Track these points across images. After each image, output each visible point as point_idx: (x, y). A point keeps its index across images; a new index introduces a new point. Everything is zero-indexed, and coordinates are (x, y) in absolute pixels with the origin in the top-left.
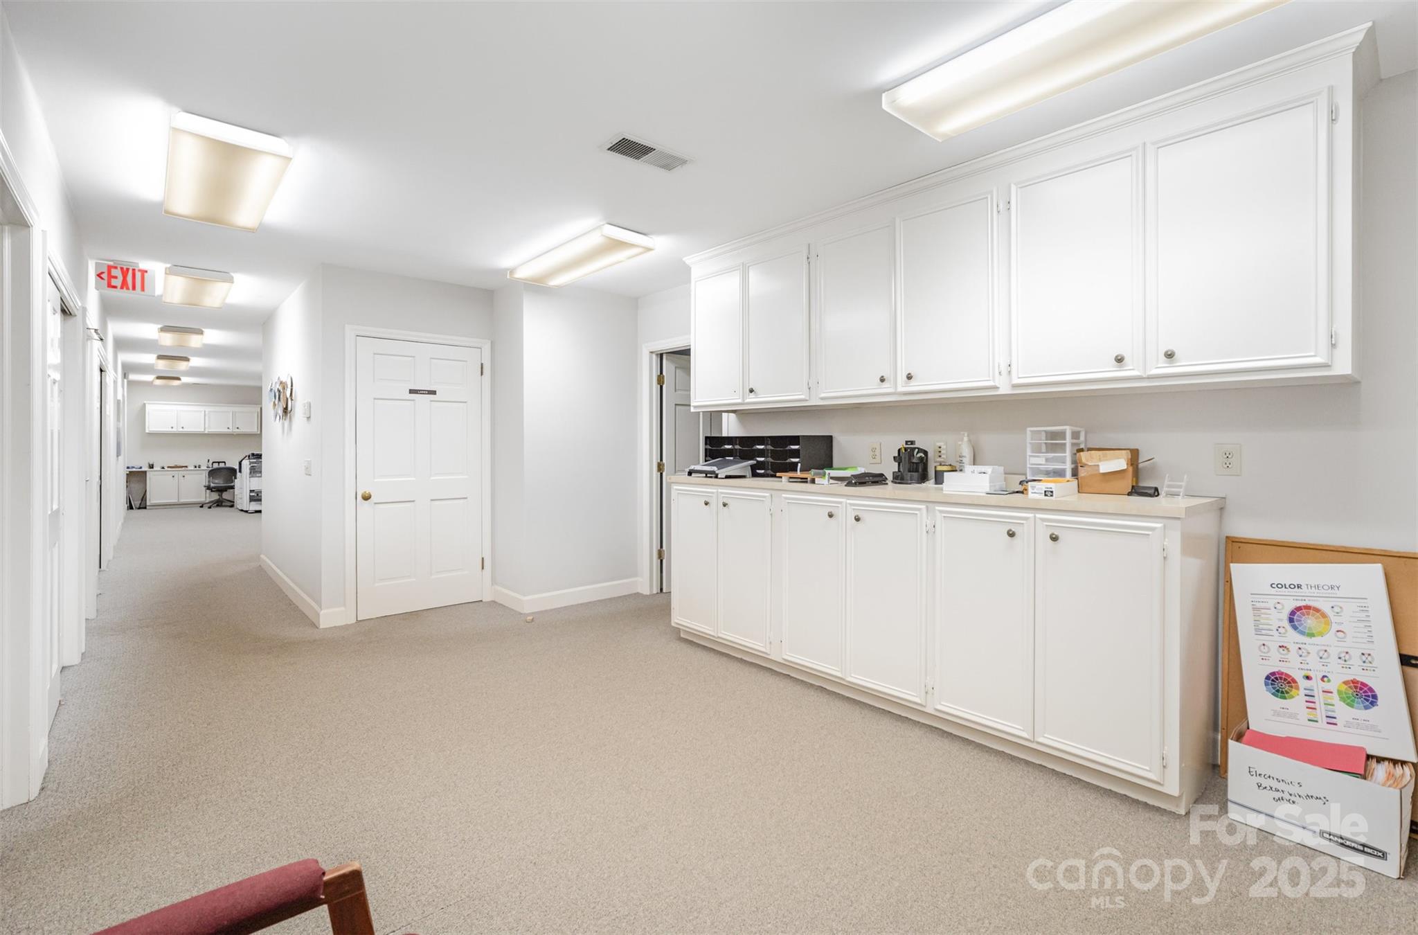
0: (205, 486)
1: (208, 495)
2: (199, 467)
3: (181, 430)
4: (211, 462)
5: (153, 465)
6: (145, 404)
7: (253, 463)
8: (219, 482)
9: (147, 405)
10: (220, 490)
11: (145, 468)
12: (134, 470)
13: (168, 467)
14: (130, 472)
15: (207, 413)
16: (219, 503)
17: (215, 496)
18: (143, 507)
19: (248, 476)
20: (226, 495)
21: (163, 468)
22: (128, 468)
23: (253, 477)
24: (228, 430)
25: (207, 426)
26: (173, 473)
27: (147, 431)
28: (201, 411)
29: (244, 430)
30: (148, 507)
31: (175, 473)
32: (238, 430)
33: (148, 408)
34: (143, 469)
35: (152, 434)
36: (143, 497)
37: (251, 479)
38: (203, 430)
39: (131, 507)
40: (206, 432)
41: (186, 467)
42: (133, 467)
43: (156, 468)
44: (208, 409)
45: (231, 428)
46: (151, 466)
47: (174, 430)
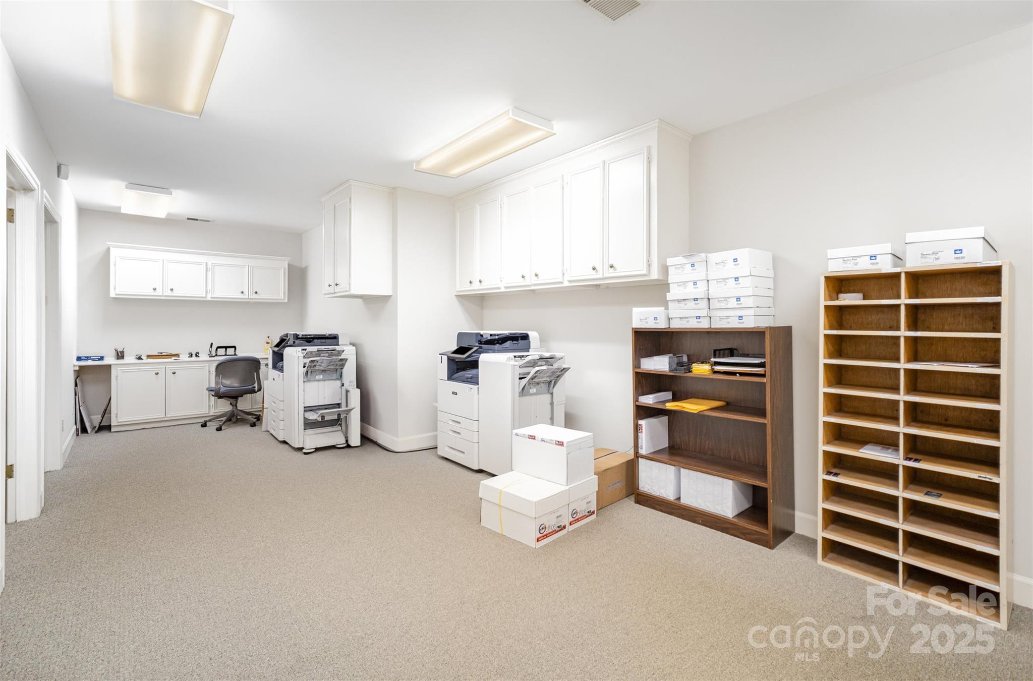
0: (210, 390)
1: (212, 403)
2: (197, 355)
3: (169, 293)
4: (214, 347)
5: (122, 352)
6: (109, 249)
7: (310, 354)
8: (231, 383)
9: (111, 248)
10: (233, 396)
11: (110, 360)
12: (90, 363)
13: (149, 356)
14: (81, 367)
15: (209, 266)
16: (233, 419)
17: (224, 407)
18: (104, 428)
19: (301, 379)
20: (244, 404)
21: (140, 358)
22: (79, 359)
23: (309, 381)
24: (241, 296)
25: (209, 287)
26: (156, 368)
27: (112, 295)
28: (200, 264)
29: (264, 296)
30: (113, 430)
31: (161, 369)
32: (256, 296)
33: (114, 252)
34: (106, 362)
35: (117, 300)
36: (106, 410)
37: (307, 384)
38: (204, 295)
39: (84, 430)
40: (209, 298)
41: (177, 355)
42: (88, 358)
43: (129, 359)
44: (211, 260)
45: (246, 292)
46: (120, 355)
47: (159, 292)
